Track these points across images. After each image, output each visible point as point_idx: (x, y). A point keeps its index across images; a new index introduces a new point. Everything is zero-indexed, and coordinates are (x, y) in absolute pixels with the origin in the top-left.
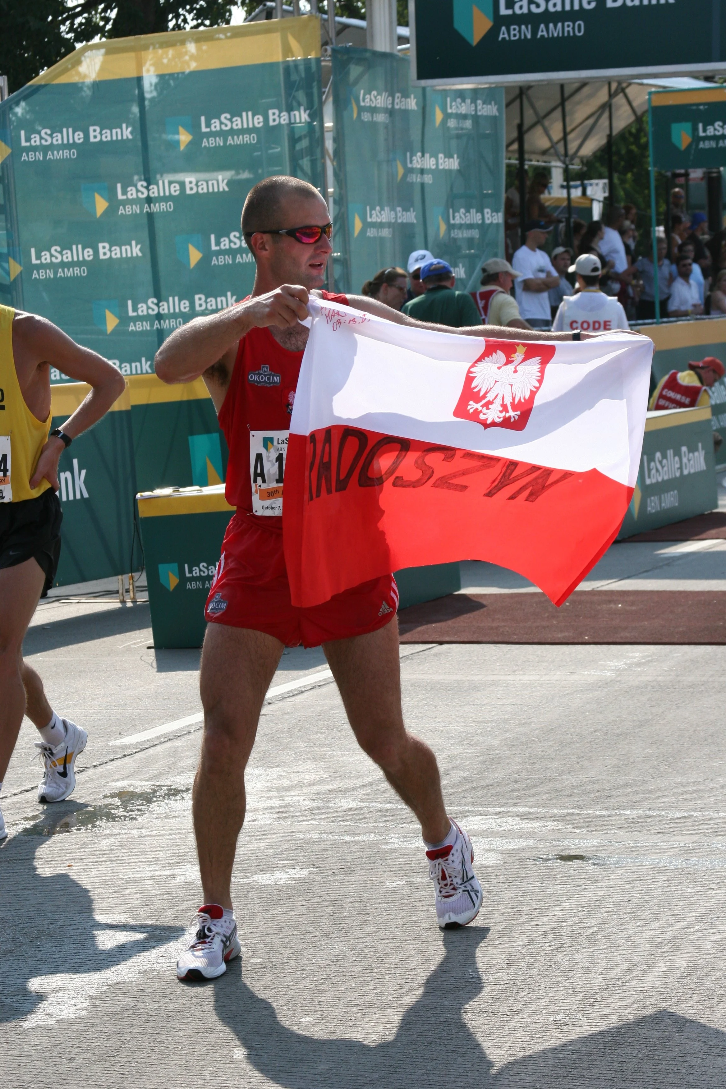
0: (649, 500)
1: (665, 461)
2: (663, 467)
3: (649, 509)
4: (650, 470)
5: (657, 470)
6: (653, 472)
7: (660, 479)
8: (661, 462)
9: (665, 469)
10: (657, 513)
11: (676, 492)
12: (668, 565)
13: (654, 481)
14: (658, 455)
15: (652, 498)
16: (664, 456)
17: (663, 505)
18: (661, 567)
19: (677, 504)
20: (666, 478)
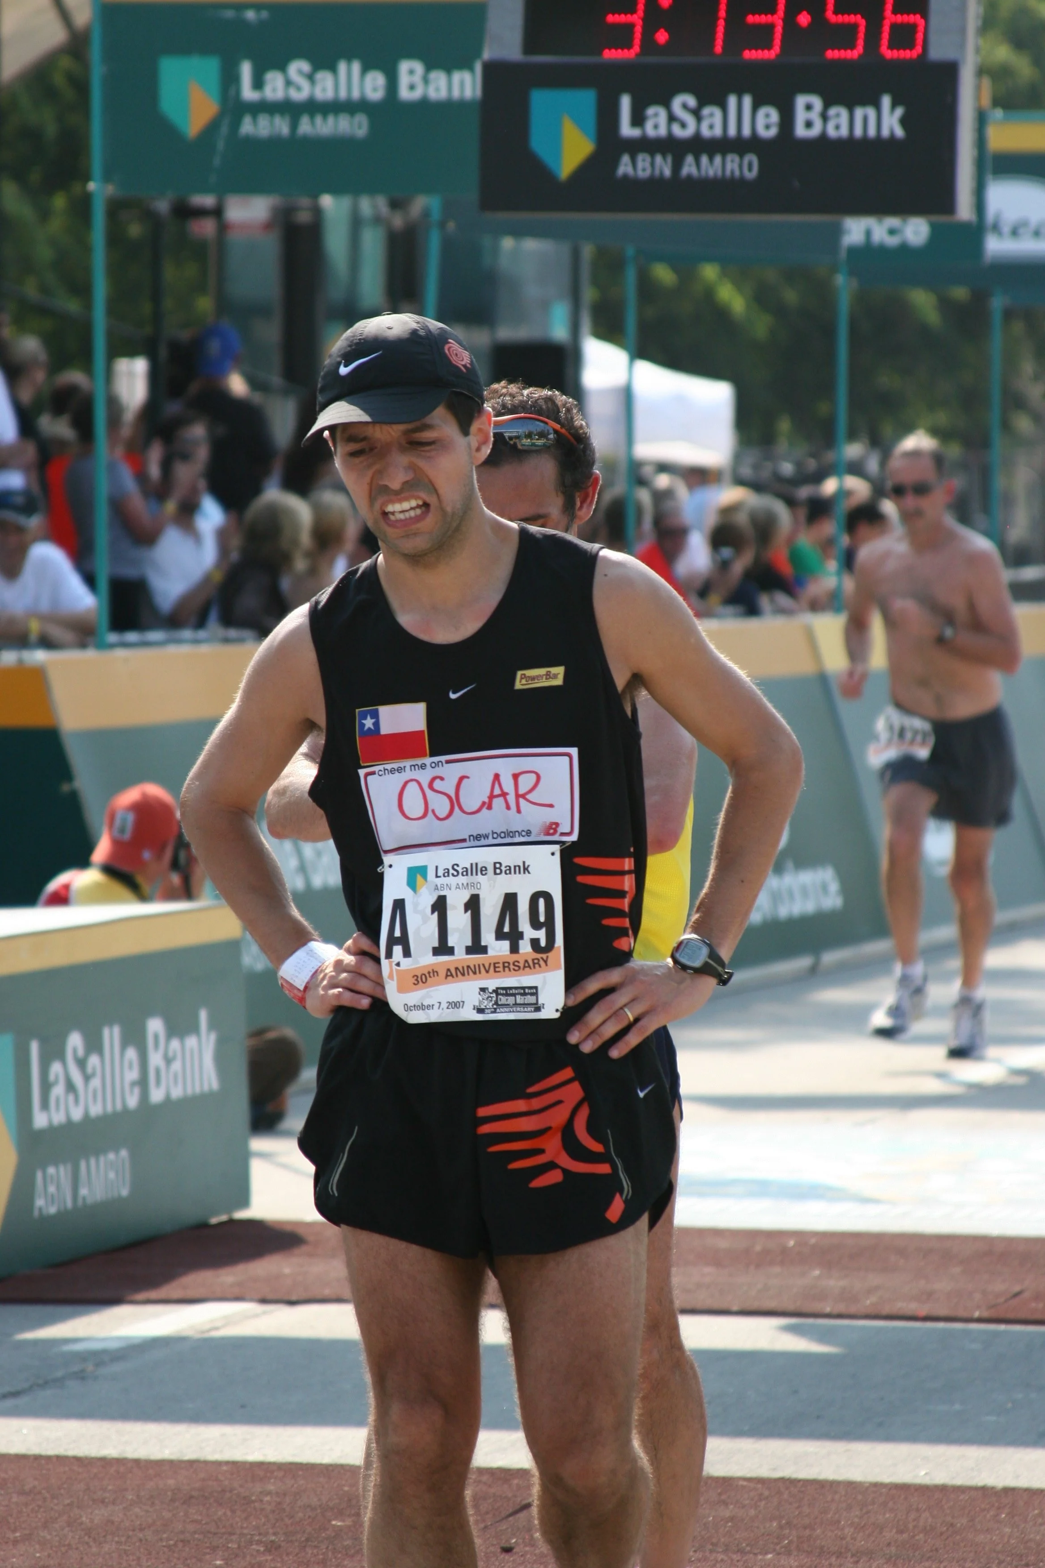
0: (39, 1175)
1: (94, 1060)
2: (87, 1078)
3: (40, 1202)
4: (46, 1087)
5: (70, 1087)
6: (58, 1090)
7: (77, 1115)
8: (82, 1063)
9: (96, 1082)
10: (62, 1215)
11: (124, 1153)
12: (81, 1376)
13: (58, 1118)
14: (75, 1041)
15: (51, 1170)
16: (94, 1045)
17: (83, 1191)
18: (59, 1382)
19: (125, 1192)
20: (96, 1110)
